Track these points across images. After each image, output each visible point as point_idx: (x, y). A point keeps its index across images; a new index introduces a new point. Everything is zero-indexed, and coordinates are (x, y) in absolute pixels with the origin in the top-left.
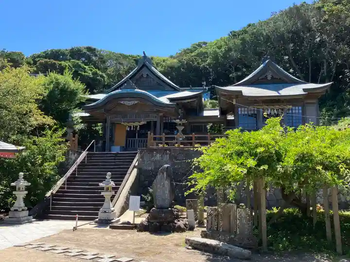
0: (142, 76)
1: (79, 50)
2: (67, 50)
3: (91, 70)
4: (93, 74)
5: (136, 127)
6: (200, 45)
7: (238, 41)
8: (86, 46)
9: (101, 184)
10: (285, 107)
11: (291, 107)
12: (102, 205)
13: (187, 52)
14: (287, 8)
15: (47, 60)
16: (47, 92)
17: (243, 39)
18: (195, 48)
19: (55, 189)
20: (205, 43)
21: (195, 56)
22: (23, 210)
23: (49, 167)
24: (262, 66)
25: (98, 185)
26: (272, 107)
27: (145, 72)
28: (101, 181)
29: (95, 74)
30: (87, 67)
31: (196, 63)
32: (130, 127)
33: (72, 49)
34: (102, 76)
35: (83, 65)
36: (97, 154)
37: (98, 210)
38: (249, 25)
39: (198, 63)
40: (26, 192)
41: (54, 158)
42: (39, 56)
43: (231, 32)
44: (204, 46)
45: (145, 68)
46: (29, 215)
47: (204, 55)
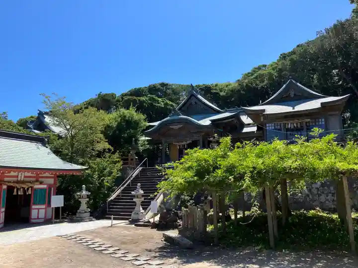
0: (191, 104)
1: (154, 86)
2: (146, 87)
3: (163, 102)
4: (165, 104)
5: (184, 145)
6: (259, 68)
7: (288, 62)
8: (160, 82)
9: (133, 193)
10: (303, 120)
11: (309, 120)
12: (134, 208)
13: (247, 75)
14: (332, 25)
15: (131, 97)
16: (116, 123)
17: (291, 60)
18: (254, 71)
19: (113, 197)
20: (265, 66)
21: (254, 78)
22: (86, 212)
23: (108, 181)
24: (284, 86)
25: (131, 193)
26: (291, 121)
27: (193, 101)
28: (133, 191)
29: (166, 104)
30: (160, 99)
31: (254, 85)
32: (180, 146)
33: (150, 86)
34: (172, 106)
35: (156, 98)
36: (149, 169)
37: (131, 212)
38: (298, 46)
39: (257, 85)
40: (88, 199)
41: (110, 173)
42: (126, 95)
43: (281, 55)
44: (264, 68)
45: (193, 97)
46: (91, 216)
47: (261, 78)
